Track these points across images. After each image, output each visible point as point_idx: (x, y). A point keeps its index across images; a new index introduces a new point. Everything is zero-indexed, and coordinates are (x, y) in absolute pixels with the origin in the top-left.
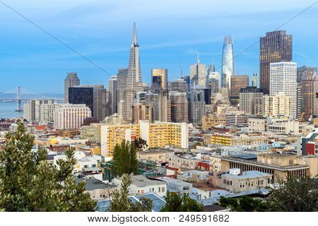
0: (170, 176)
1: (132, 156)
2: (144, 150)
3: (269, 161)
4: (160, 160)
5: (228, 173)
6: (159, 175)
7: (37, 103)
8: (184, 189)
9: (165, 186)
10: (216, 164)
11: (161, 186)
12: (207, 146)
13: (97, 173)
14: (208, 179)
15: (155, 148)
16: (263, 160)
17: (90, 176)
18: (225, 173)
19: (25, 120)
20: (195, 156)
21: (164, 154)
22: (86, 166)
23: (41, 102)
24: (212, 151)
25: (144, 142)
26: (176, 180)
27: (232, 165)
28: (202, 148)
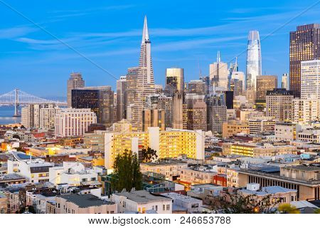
0: (178, 192)
1: (135, 169)
2: (153, 161)
3: (294, 175)
4: (171, 173)
5: (246, 188)
6: (166, 190)
7: (36, 107)
8: (193, 207)
9: (170, 203)
10: (234, 178)
11: (166, 203)
12: (225, 157)
13: (95, 188)
14: (222, 195)
15: (165, 159)
16: (287, 174)
17: (85, 191)
18: (241, 189)
19: (22, 127)
20: (210, 168)
21: (175, 166)
22: (84, 180)
23: (40, 107)
24: (230, 163)
25: (152, 152)
26: (184, 197)
27: (252, 180)
28: (220, 159)
